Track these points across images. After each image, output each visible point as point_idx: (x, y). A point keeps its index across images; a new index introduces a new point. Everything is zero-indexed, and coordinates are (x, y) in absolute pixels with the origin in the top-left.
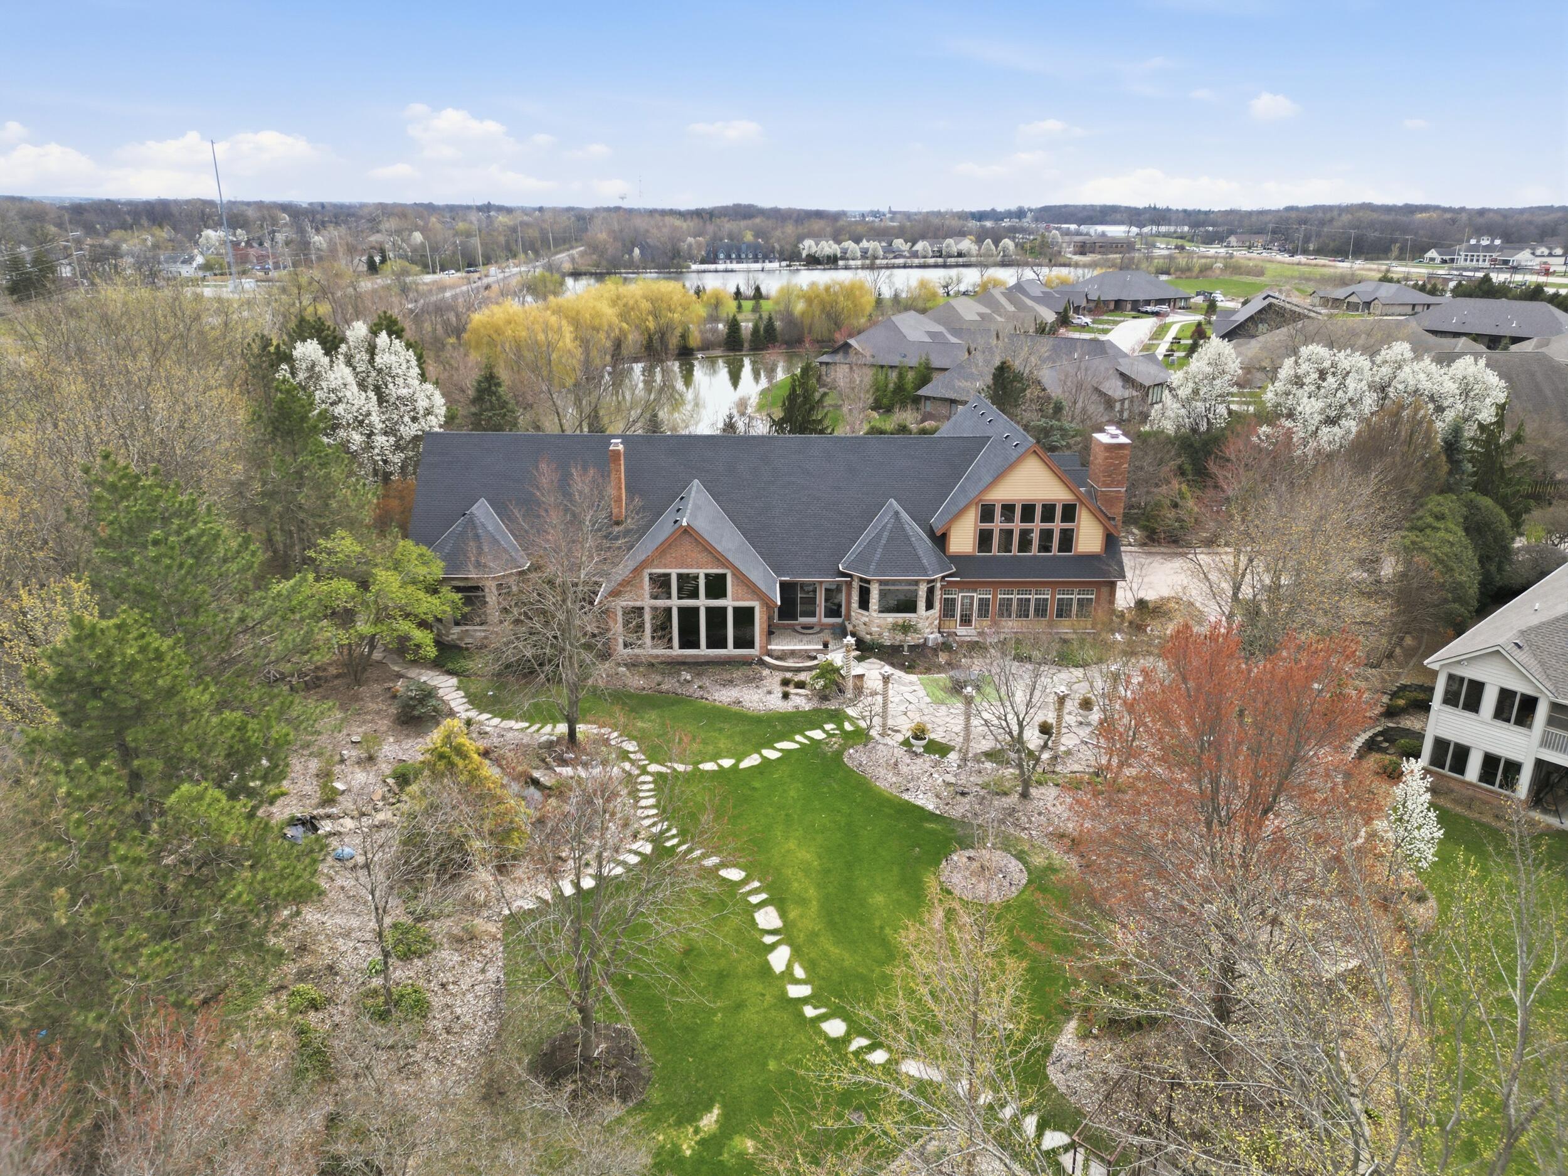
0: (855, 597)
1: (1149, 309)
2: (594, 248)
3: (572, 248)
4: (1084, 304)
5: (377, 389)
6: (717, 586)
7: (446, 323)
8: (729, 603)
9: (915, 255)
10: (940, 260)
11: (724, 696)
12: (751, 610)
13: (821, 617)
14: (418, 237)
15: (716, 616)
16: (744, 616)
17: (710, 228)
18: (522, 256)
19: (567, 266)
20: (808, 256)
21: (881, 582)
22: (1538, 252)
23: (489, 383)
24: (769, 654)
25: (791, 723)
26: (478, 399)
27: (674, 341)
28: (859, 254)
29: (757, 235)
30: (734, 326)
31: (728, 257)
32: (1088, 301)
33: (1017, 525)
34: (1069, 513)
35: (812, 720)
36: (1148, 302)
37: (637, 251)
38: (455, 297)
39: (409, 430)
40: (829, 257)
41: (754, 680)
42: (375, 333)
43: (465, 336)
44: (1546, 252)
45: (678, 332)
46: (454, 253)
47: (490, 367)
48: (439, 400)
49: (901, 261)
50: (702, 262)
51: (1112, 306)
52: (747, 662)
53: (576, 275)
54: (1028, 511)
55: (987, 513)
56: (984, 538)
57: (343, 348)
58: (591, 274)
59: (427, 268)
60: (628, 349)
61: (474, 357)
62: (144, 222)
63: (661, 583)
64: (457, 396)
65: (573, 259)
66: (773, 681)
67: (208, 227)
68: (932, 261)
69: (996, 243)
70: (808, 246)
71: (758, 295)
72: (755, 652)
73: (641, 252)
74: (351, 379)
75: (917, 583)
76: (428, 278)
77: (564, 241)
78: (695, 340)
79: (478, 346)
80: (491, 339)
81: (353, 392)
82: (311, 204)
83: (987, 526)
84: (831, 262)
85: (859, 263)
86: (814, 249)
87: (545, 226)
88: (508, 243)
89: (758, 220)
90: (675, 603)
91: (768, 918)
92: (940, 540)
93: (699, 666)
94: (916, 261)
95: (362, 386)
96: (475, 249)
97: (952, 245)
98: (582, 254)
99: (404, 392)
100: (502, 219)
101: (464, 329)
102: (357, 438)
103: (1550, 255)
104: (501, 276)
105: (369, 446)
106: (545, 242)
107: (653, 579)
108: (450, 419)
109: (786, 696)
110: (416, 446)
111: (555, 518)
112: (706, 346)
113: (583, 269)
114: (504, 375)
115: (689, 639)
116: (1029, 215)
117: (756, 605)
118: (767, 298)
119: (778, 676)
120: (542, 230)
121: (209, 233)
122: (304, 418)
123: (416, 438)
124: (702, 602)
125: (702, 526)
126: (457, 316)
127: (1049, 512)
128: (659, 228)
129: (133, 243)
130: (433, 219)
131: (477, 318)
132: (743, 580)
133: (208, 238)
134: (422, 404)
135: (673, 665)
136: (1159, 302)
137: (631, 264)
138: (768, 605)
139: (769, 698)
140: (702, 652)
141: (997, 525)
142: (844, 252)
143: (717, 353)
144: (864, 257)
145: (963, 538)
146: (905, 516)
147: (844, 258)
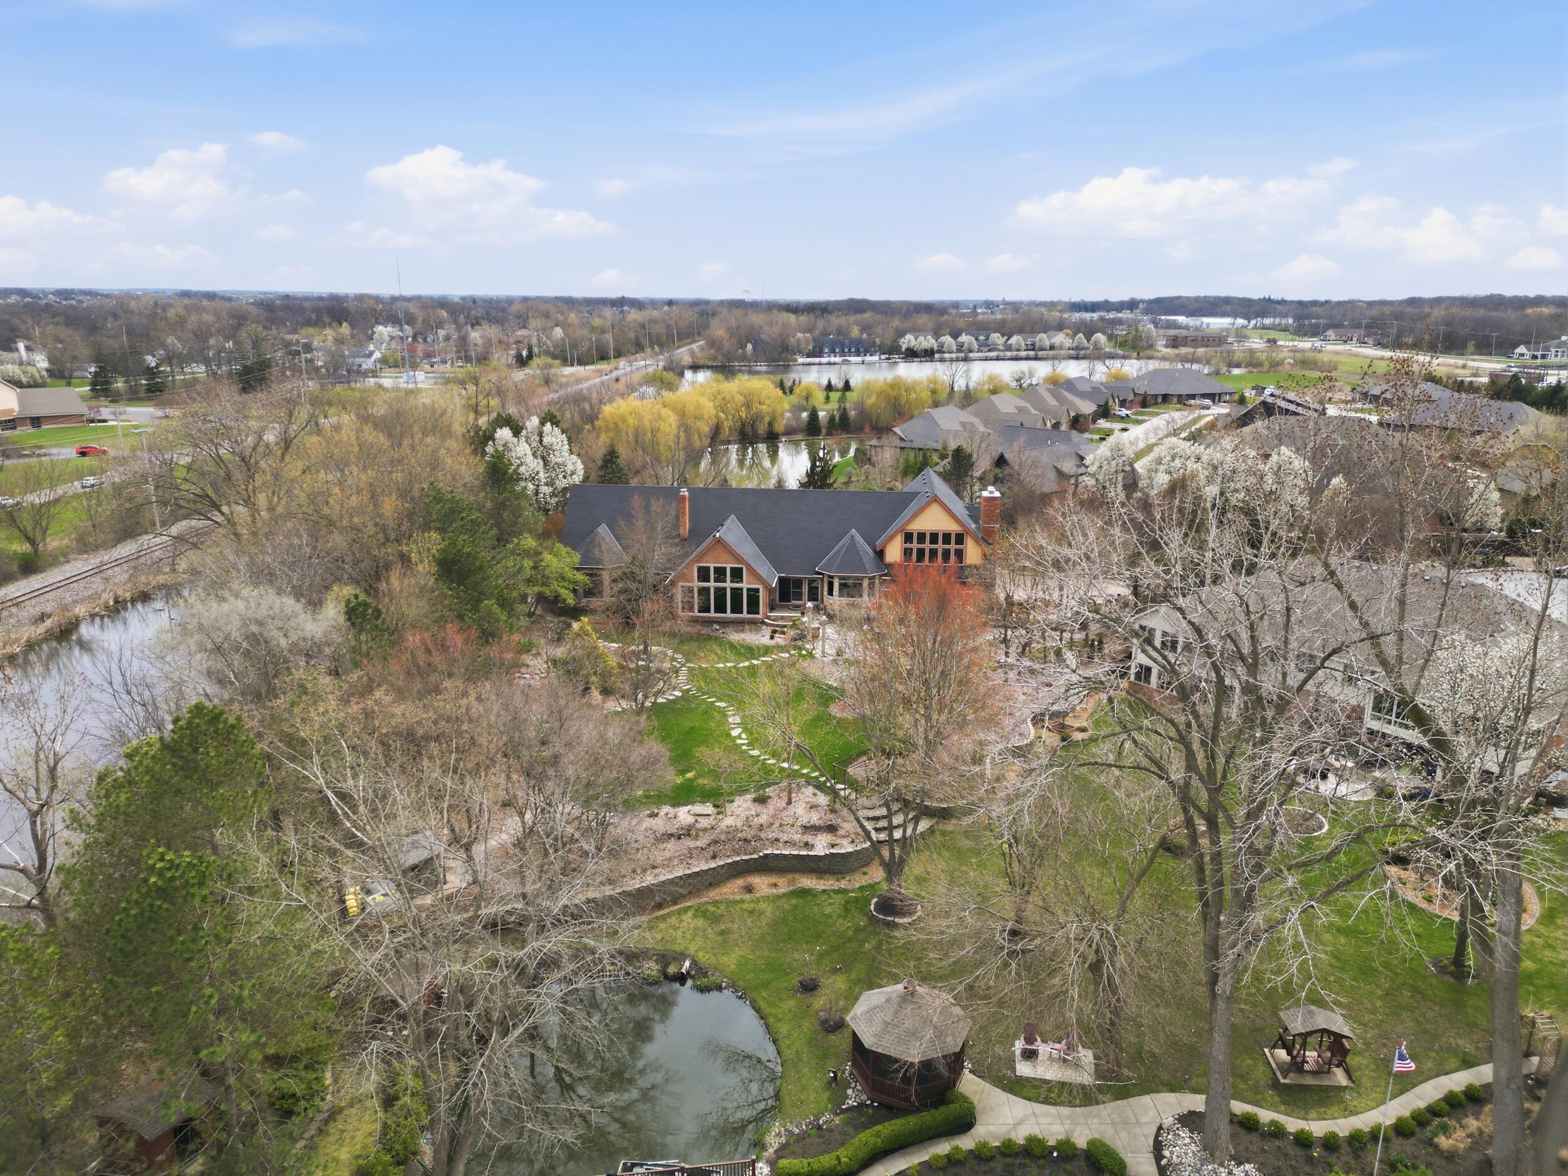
0: (826, 588)
1: (1192, 402)
2: (712, 343)
3: (694, 342)
4: (1131, 397)
5: (543, 458)
6: (737, 574)
7: (582, 412)
8: (744, 585)
9: (1009, 348)
10: (1032, 353)
11: (739, 638)
12: (757, 590)
13: (803, 599)
14: (558, 332)
15: (737, 594)
16: (753, 594)
17: (821, 324)
18: (648, 350)
19: (687, 360)
20: (908, 349)
21: (841, 578)
23: (611, 456)
24: (768, 618)
25: (767, 650)
26: (604, 467)
27: (762, 429)
28: (954, 348)
29: (862, 331)
30: (814, 415)
31: (833, 351)
32: (1135, 394)
33: (927, 546)
34: (960, 539)
35: (784, 649)
36: (1193, 397)
37: (750, 346)
38: (589, 389)
39: (561, 483)
40: (926, 351)
42: (543, 424)
43: (597, 423)
45: (767, 419)
46: (590, 349)
47: (612, 446)
48: (580, 466)
49: (993, 354)
50: (808, 356)
51: (1160, 400)
52: (752, 621)
53: (695, 368)
54: (934, 537)
55: (908, 537)
56: (907, 552)
57: (524, 432)
58: (708, 367)
59: (566, 361)
60: (725, 433)
61: (604, 439)
62: (326, 319)
63: (704, 572)
64: (591, 465)
65: (692, 353)
66: (767, 631)
67: (378, 323)
68: (1023, 354)
69: (1088, 337)
70: (909, 341)
71: (847, 387)
72: (760, 616)
73: (754, 348)
74: (529, 452)
75: (862, 578)
76: (568, 370)
77: (686, 335)
78: (779, 427)
79: (607, 430)
80: (616, 427)
81: (530, 459)
82: (463, 299)
83: (908, 545)
84: (928, 355)
85: (954, 355)
86: (913, 343)
87: (672, 322)
88: (637, 338)
89: (867, 315)
90: (712, 585)
91: (734, 719)
92: (880, 554)
93: (725, 623)
94: (1009, 354)
95: (534, 455)
96: (608, 343)
97: (1043, 339)
98: (702, 348)
99: (559, 460)
100: (634, 315)
101: (597, 418)
102: (531, 486)
104: (628, 369)
105: (537, 493)
106: (670, 336)
107: (700, 569)
108: (586, 478)
109: (772, 638)
110: (564, 495)
111: (640, 523)
112: (790, 432)
113: (701, 362)
114: (623, 451)
115: (720, 608)
116: (1141, 306)
117: (760, 587)
119: (770, 629)
120: (668, 327)
121: (380, 329)
122: (506, 473)
123: (565, 489)
124: (728, 585)
125: (732, 540)
126: (591, 406)
127: (947, 538)
128: (771, 324)
129: (323, 339)
130: (573, 315)
131: (607, 410)
132: (753, 572)
133: (381, 334)
134: (570, 468)
135: (709, 622)
136: (1205, 396)
137: (744, 358)
138: (770, 591)
139: (762, 638)
140: (729, 615)
141: (915, 546)
142: (941, 345)
143: (799, 437)
144: (959, 350)
145: (894, 553)
146: (859, 539)
147: (940, 351)
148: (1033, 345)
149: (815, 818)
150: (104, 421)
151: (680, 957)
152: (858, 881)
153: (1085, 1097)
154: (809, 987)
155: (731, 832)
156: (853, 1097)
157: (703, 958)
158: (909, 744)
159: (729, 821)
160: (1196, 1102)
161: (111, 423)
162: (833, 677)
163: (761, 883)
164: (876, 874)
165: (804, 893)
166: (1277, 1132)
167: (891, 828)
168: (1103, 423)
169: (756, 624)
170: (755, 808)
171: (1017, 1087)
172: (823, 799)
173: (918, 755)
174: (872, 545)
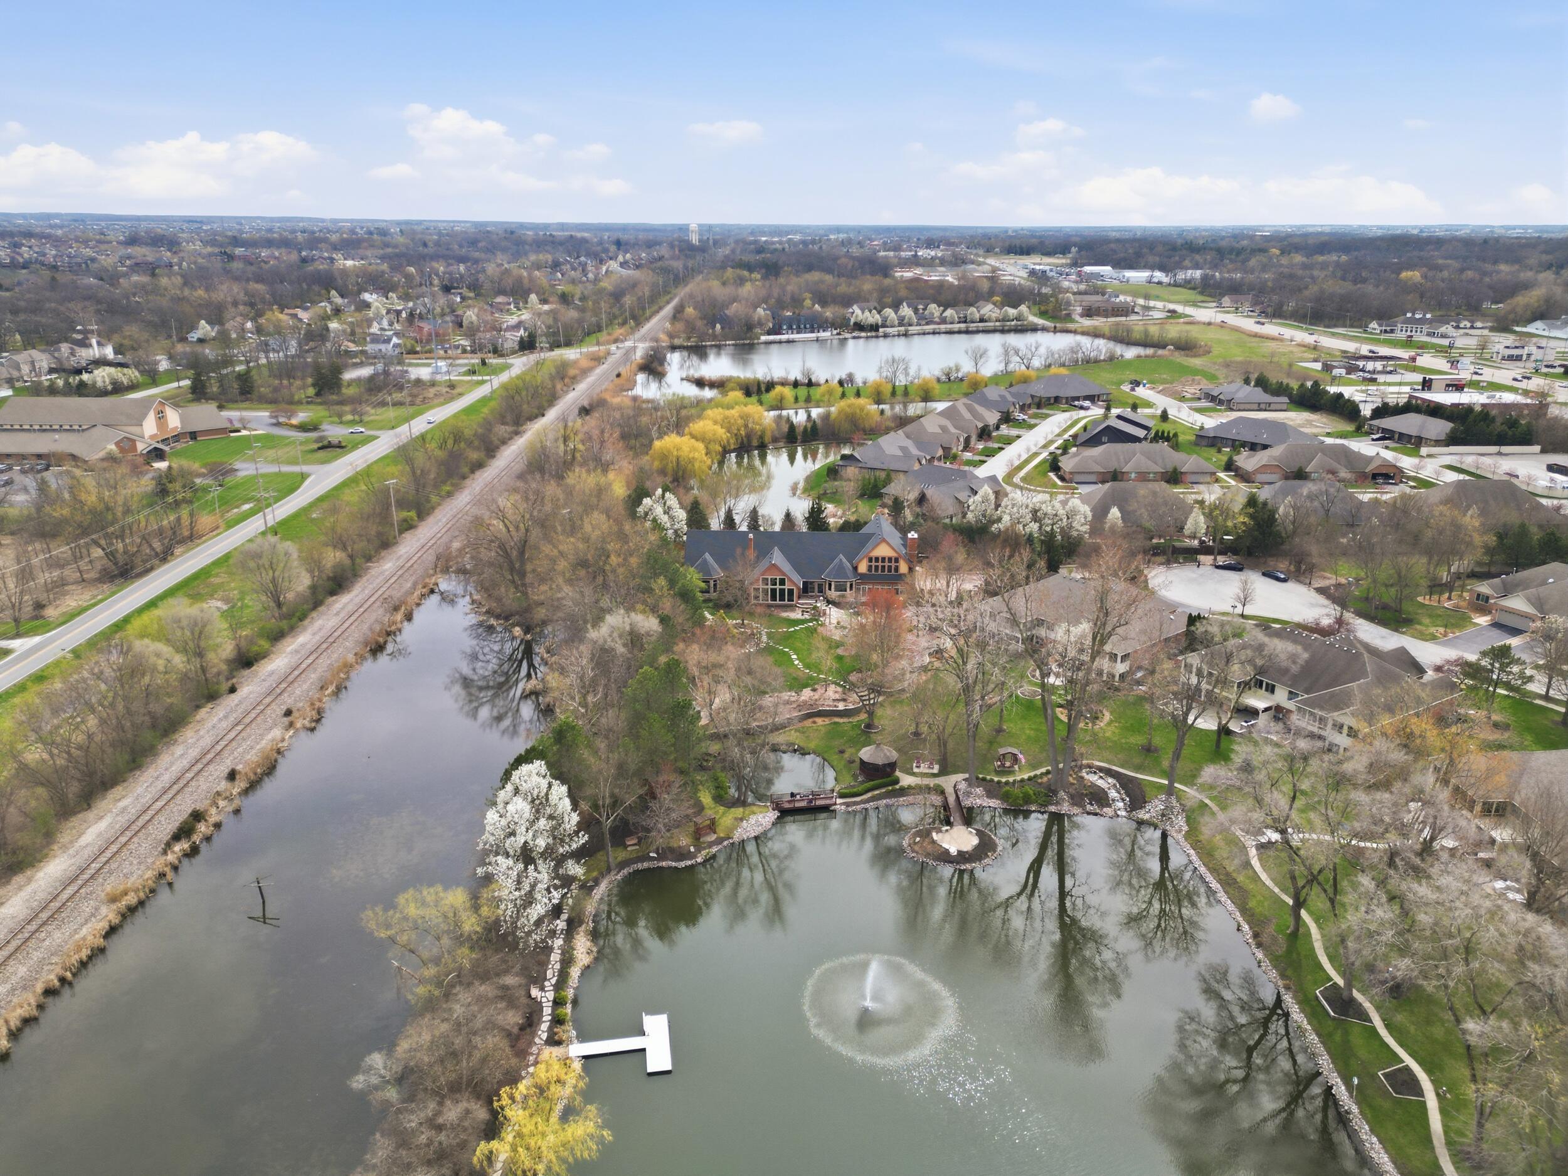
0: (827, 586)
1: (1076, 403)
4: (1029, 401)
6: (782, 582)
8: (786, 587)
9: (943, 321)
10: (963, 326)
11: (785, 615)
12: (793, 590)
13: (816, 593)
15: (782, 591)
16: (791, 592)
20: (856, 324)
21: (836, 582)
22: (1462, 325)
24: (799, 604)
25: (803, 622)
26: (691, 510)
28: (896, 322)
31: (790, 328)
32: (1033, 398)
33: (880, 564)
35: (810, 621)
36: (1078, 399)
37: (718, 326)
39: (676, 527)
40: (872, 326)
41: (793, 610)
42: (664, 492)
44: (1469, 325)
45: (759, 433)
49: (930, 328)
50: (769, 334)
51: (1052, 401)
52: (791, 606)
53: (671, 347)
54: (883, 559)
55: (870, 560)
56: (870, 568)
63: (765, 581)
66: (799, 611)
68: (956, 327)
70: (856, 314)
72: (794, 602)
73: (721, 325)
75: (847, 582)
78: (768, 438)
83: (870, 564)
84: (874, 330)
85: (896, 330)
86: (860, 316)
90: (770, 587)
91: (794, 657)
92: (855, 568)
93: (777, 606)
94: (943, 327)
103: (1472, 327)
107: (763, 579)
109: (803, 614)
112: (775, 440)
113: (673, 340)
115: (774, 598)
117: (795, 588)
118: (818, 385)
119: (801, 610)
124: (778, 587)
125: (779, 564)
127: (890, 559)
132: (790, 580)
135: (769, 606)
136: (1086, 398)
137: (714, 337)
138: (799, 588)
139: (796, 615)
140: (778, 602)
141: (873, 564)
142: (885, 319)
143: (781, 444)
144: (901, 324)
145: (863, 568)
146: (844, 560)
147: (884, 326)
148: (965, 317)
149: (837, 696)
150: (238, 431)
151: (794, 744)
152: (855, 719)
153: (934, 775)
154: (842, 752)
155: (805, 702)
156: (860, 779)
157: (802, 744)
158: (876, 666)
159: (803, 698)
160: (967, 776)
161: (244, 433)
162: (837, 635)
163: (819, 721)
164: (863, 716)
165: (835, 723)
166: (992, 781)
167: (869, 700)
168: (1004, 430)
169: (792, 608)
170: (812, 694)
171: (914, 774)
172: (840, 689)
173: (879, 670)
174: (851, 562)
